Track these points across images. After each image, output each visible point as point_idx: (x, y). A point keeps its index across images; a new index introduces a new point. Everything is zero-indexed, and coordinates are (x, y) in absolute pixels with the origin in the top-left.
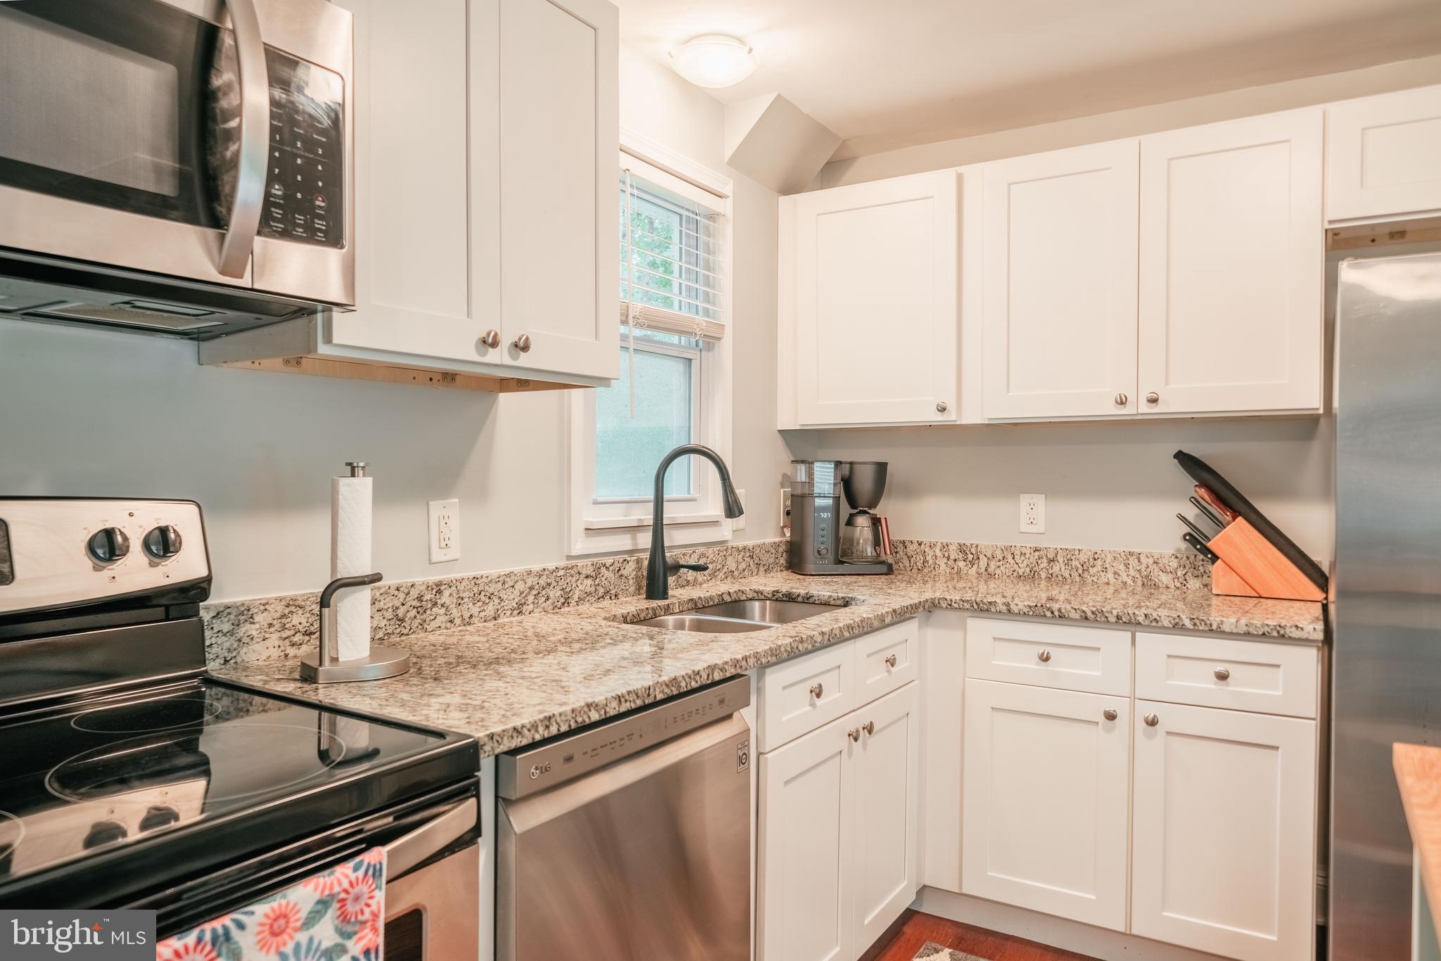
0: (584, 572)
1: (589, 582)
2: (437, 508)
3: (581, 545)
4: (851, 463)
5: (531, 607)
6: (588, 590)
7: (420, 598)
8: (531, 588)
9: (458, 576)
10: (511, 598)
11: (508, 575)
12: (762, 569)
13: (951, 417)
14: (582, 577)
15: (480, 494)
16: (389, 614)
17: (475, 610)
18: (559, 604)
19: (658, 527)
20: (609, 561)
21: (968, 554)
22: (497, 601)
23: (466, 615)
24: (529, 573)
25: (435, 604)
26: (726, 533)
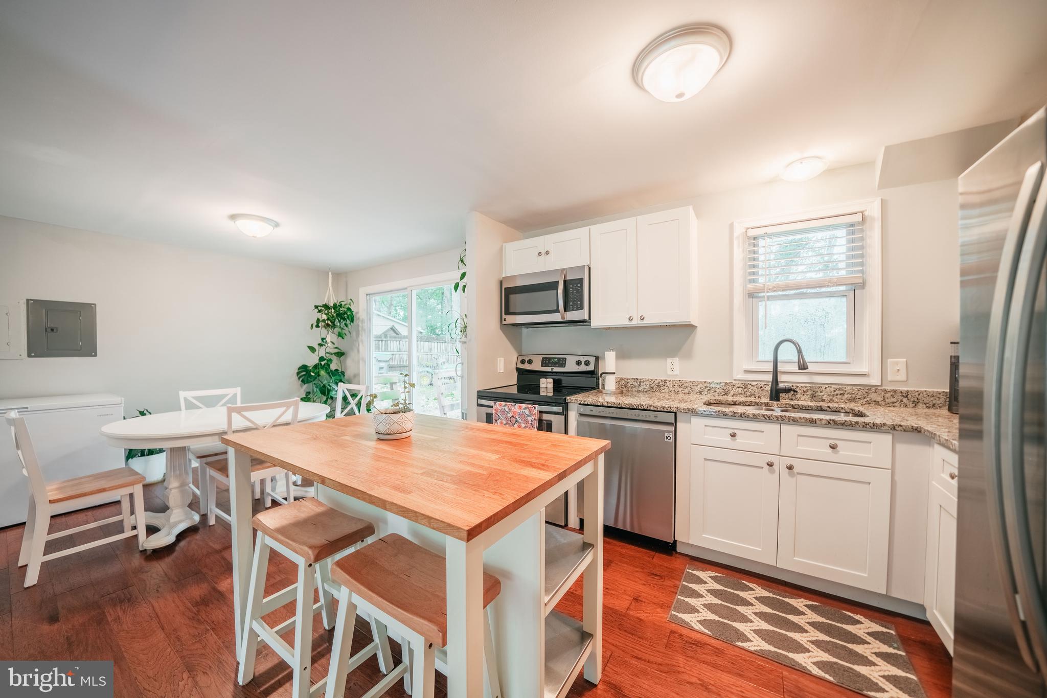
0: (737, 385)
1: (740, 389)
2: (669, 360)
3: (739, 377)
5: (706, 393)
6: (740, 392)
7: (659, 383)
8: (706, 387)
9: (674, 379)
10: (698, 389)
11: (695, 382)
12: (920, 405)
14: (735, 387)
15: (688, 355)
16: (648, 386)
17: (680, 390)
18: (722, 395)
19: (775, 373)
20: (754, 383)
22: (689, 389)
23: (676, 391)
24: (705, 382)
25: (664, 386)
26: (875, 380)
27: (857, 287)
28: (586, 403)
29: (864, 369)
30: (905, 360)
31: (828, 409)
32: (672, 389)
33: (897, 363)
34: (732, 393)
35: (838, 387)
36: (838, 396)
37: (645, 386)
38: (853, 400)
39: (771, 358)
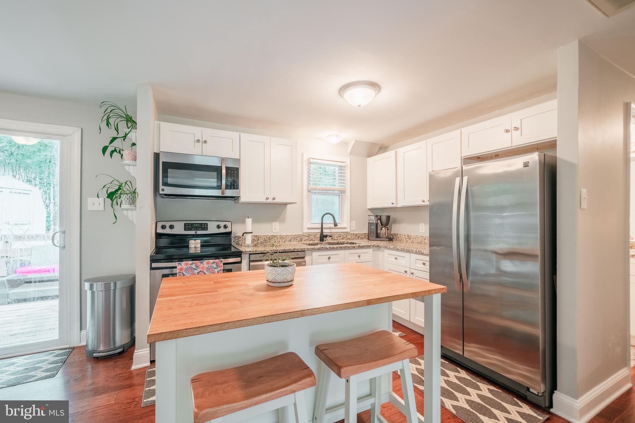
0: (306, 236)
1: (307, 237)
2: (274, 224)
3: (306, 231)
4: (380, 216)
6: (307, 239)
7: (269, 237)
8: (293, 238)
9: (277, 234)
10: (288, 239)
11: (288, 235)
12: (360, 238)
13: (394, 205)
15: (283, 221)
16: (263, 239)
17: (280, 240)
19: (322, 228)
20: (312, 234)
21: (409, 237)
22: (285, 239)
23: (279, 241)
24: (292, 235)
25: (272, 239)
26: (348, 230)
27: (343, 192)
28: (257, 252)
29: (345, 226)
30: (355, 222)
31: (340, 243)
32: (276, 240)
33: (353, 223)
34: (304, 240)
35: (340, 233)
36: (339, 238)
37: (261, 240)
38: (343, 239)
39: (320, 222)
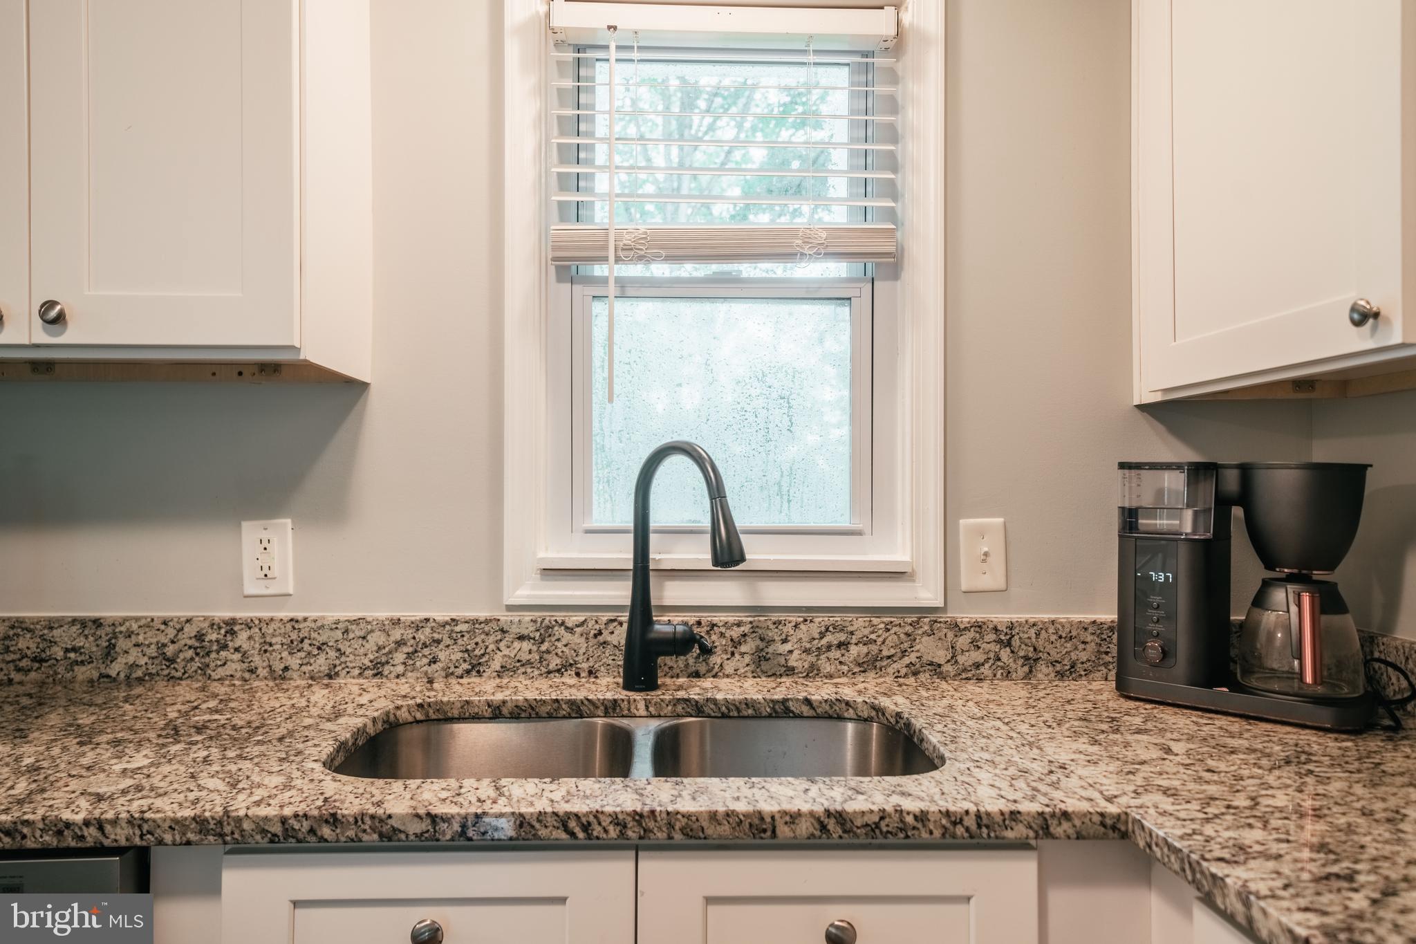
0: (515, 630)
1: (526, 645)
3: (524, 593)
4: (1246, 471)
5: (400, 669)
6: (525, 657)
7: (200, 637)
8: (400, 643)
9: (266, 615)
10: (367, 652)
11: (356, 622)
12: (1043, 670)
14: (509, 638)
15: (332, 510)
16: (152, 651)
17: (294, 662)
18: (459, 671)
19: (642, 572)
20: (574, 619)
22: (333, 654)
23: (278, 667)
24: (396, 622)
25: (224, 647)
26: (927, 593)
27: (878, 266)
29: (896, 554)
30: (1001, 520)
31: (806, 710)
32: (257, 660)
33: (981, 532)
34: (496, 665)
35: (837, 618)
36: (832, 654)
37: (134, 656)
38: (870, 664)
39: (625, 517)
